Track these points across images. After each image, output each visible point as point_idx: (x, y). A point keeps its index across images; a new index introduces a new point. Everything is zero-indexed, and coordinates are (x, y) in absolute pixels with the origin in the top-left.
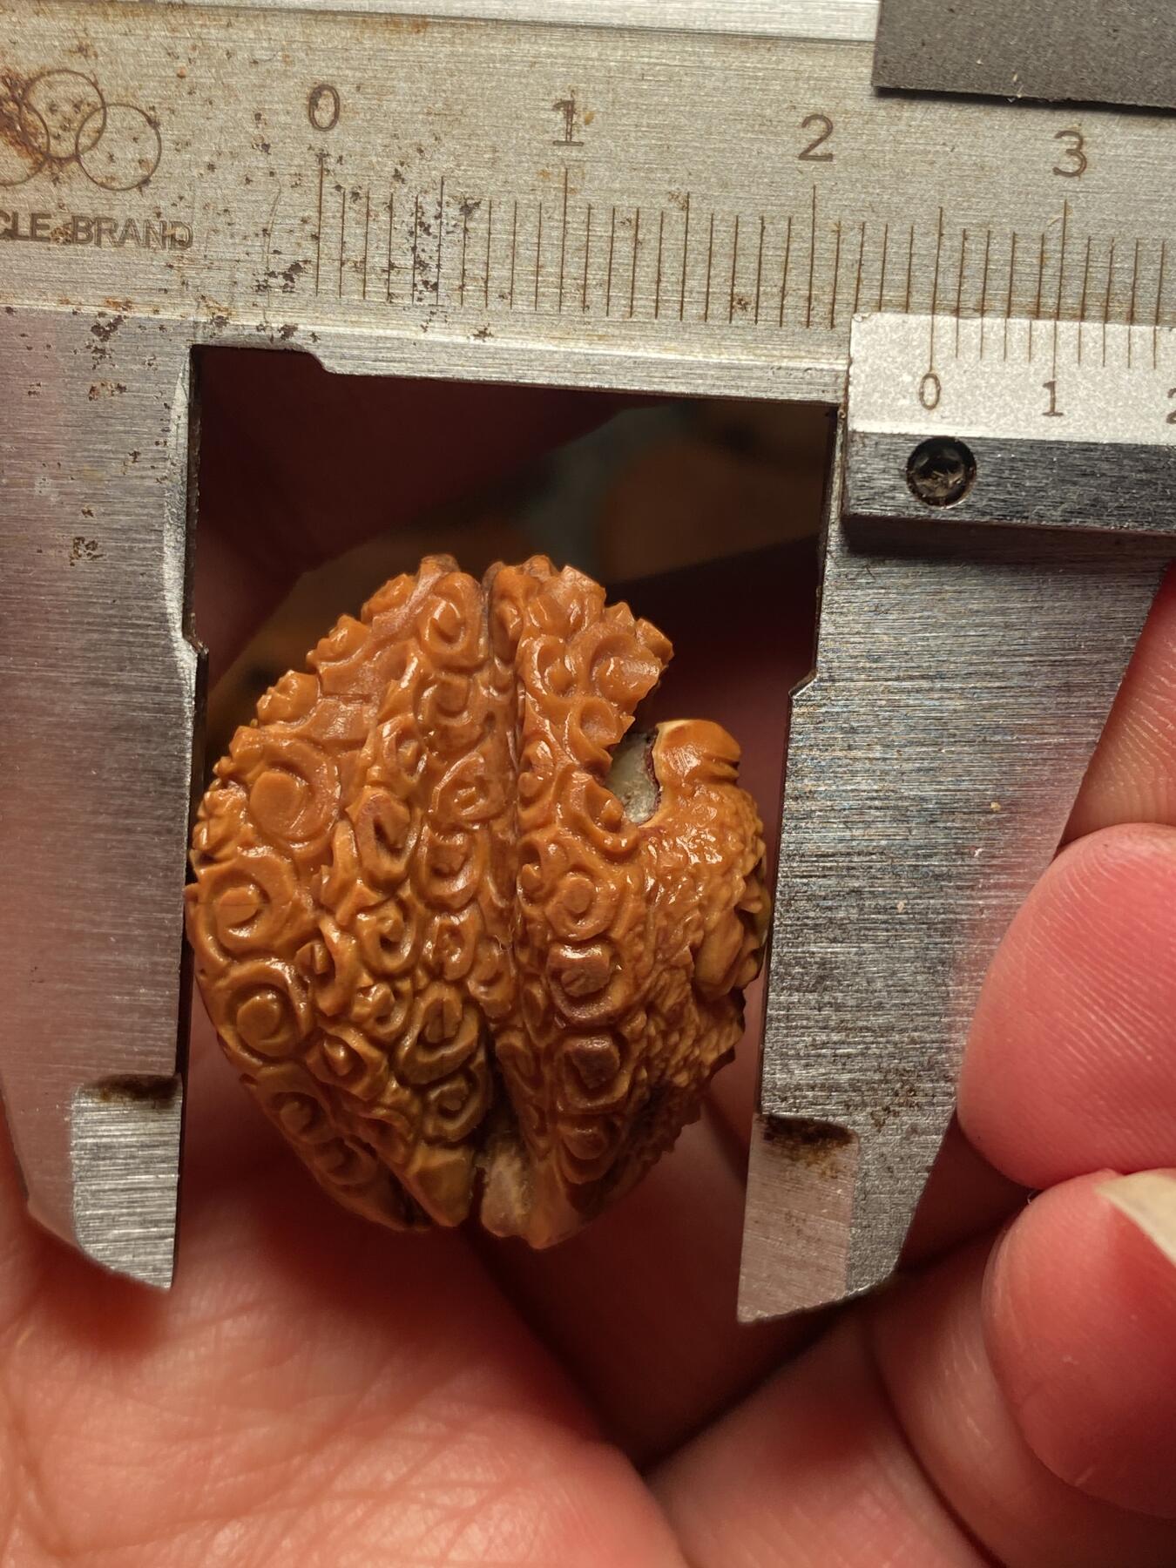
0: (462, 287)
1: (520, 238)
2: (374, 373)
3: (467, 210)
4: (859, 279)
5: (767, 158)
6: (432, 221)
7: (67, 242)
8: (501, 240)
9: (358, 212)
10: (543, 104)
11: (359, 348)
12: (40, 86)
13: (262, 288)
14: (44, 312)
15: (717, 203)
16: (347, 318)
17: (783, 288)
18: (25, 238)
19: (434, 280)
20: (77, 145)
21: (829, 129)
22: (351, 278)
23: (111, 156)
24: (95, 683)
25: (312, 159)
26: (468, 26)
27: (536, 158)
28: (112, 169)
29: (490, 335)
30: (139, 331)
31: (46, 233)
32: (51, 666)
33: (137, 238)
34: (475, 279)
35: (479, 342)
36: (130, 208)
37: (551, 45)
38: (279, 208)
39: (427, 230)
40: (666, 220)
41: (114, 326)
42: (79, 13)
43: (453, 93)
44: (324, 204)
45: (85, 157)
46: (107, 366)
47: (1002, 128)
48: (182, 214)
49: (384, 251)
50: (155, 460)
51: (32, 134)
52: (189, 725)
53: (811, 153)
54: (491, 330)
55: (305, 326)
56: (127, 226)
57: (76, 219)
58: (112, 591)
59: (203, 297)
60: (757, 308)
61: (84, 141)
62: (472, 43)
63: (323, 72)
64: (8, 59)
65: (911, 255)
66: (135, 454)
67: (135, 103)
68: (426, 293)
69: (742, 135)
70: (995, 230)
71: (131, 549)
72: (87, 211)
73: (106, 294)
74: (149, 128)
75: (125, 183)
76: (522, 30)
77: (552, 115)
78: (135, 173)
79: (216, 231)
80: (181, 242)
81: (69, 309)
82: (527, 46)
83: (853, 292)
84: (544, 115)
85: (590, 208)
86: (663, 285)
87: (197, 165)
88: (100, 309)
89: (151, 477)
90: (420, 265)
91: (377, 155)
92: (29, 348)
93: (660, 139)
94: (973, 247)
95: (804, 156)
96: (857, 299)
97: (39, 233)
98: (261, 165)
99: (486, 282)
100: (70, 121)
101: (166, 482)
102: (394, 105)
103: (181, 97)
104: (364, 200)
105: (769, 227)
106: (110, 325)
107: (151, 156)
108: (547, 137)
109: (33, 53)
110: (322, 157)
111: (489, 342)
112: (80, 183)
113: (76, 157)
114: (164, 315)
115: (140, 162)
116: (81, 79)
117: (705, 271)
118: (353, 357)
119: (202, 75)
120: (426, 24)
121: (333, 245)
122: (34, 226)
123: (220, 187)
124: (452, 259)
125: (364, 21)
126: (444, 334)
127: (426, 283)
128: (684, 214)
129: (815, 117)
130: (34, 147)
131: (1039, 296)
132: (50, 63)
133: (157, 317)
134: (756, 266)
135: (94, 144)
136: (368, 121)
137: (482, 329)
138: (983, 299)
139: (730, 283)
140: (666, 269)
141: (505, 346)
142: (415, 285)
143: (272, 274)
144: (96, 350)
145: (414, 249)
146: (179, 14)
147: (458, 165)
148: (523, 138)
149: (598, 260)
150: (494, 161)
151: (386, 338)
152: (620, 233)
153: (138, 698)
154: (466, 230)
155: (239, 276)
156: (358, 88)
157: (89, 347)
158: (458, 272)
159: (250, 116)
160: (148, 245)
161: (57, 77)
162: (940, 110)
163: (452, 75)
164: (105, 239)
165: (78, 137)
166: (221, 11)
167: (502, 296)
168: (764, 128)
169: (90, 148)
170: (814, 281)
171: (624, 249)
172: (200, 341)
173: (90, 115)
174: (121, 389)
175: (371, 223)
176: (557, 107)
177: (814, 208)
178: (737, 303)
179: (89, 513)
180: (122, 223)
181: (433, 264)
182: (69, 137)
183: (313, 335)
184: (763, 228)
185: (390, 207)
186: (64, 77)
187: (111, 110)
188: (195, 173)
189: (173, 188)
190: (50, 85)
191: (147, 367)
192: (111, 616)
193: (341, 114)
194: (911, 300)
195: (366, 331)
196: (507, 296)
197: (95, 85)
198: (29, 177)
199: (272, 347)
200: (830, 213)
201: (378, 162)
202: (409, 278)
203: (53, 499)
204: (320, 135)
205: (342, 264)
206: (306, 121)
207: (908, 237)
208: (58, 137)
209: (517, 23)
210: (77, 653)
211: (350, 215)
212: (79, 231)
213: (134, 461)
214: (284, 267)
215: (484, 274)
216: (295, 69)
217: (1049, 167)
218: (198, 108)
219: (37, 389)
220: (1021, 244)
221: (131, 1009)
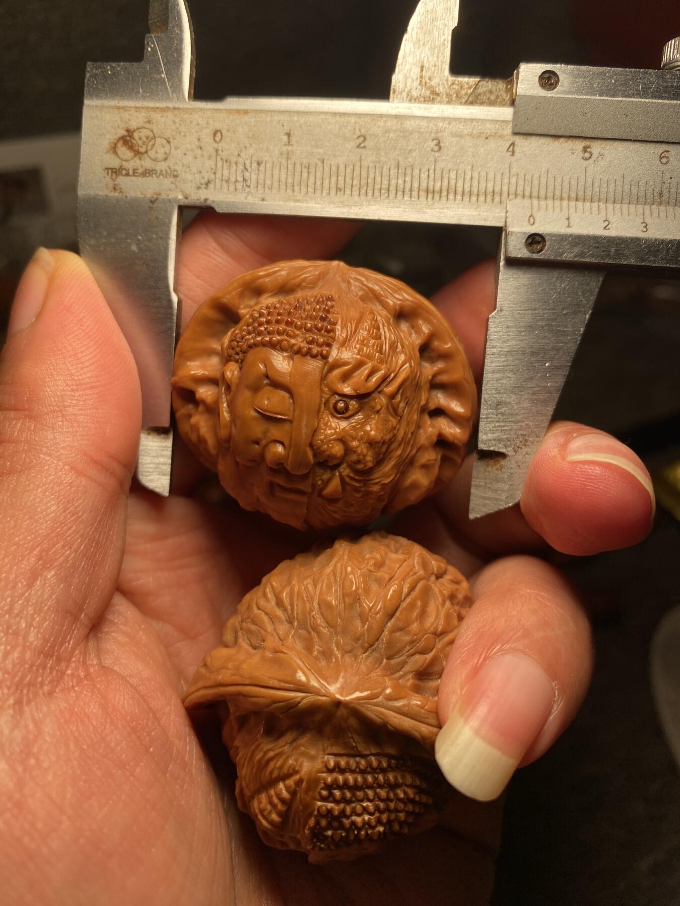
1: (274, 172)
3: (259, 164)
4: (374, 183)
5: (347, 148)
6: (249, 168)
7: (143, 177)
8: (269, 172)
9: (227, 166)
10: (281, 134)
12: (137, 131)
13: (199, 188)
14: (136, 197)
15: (332, 161)
17: (352, 186)
18: (131, 176)
19: (248, 184)
20: (147, 149)
21: (365, 139)
22: (225, 184)
23: (157, 152)
25: (214, 151)
26: (260, 113)
27: (279, 149)
28: (157, 155)
29: (265, 200)
30: (163, 202)
31: (137, 174)
33: (162, 175)
34: (261, 184)
35: (262, 202)
36: (161, 166)
38: (204, 165)
39: (247, 170)
40: (317, 166)
42: (148, 110)
43: (255, 131)
44: (217, 164)
45: (149, 153)
46: (154, 212)
48: (176, 167)
49: (235, 177)
51: (134, 146)
53: (360, 146)
54: (266, 198)
55: (211, 198)
56: (161, 172)
57: (146, 170)
59: (182, 192)
60: (344, 191)
61: (149, 148)
62: (260, 117)
63: (218, 126)
64: (127, 124)
65: (389, 176)
67: (163, 136)
68: (247, 188)
69: (339, 141)
70: (414, 167)
72: (149, 168)
73: (154, 191)
74: (168, 145)
75: (161, 159)
77: (284, 137)
78: (163, 156)
79: (186, 172)
80: (176, 176)
81: (143, 196)
83: (372, 188)
84: (282, 137)
85: (295, 163)
86: (316, 184)
87: (181, 154)
88: (152, 196)
90: (245, 180)
91: (233, 149)
94: (408, 173)
95: (358, 147)
97: (135, 174)
98: (199, 153)
99: (264, 185)
100: (145, 142)
102: (238, 135)
103: (177, 134)
104: (229, 162)
105: (347, 168)
106: (156, 200)
107: (168, 152)
108: (282, 143)
109: (135, 124)
110: (217, 151)
111: (265, 202)
112: (147, 159)
114: (171, 197)
115: (165, 153)
116: (148, 130)
117: (329, 181)
118: (225, 208)
119: (183, 128)
120: (247, 111)
121: (219, 175)
122: (134, 172)
123: (187, 160)
124: (254, 178)
125: (230, 112)
126: (252, 201)
128: (322, 164)
129: (360, 136)
130: (134, 150)
132: (140, 125)
133: (168, 197)
134: (343, 179)
136: (231, 140)
137: (263, 198)
139: (336, 184)
140: (317, 180)
141: (270, 203)
142: (243, 186)
143: (202, 184)
144: (152, 208)
146: (176, 110)
147: (257, 152)
149: (297, 178)
150: (267, 150)
152: (304, 170)
155: (192, 185)
156: (228, 131)
157: (149, 207)
158: (256, 182)
159: (196, 139)
160: (166, 177)
161: (141, 130)
163: (255, 127)
164: (154, 175)
165: (147, 147)
166: (188, 109)
167: (269, 189)
168: (345, 139)
169: (150, 150)
170: (362, 184)
171: (305, 175)
172: (180, 204)
173: (151, 140)
174: (157, 218)
175: (231, 170)
176: (285, 134)
177: (361, 162)
178: (338, 189)
179: (147, 255)
180: (159, 172)
181: (249, 180)
182: (144, 147)
183: (214, 202)
185: (237, 164)
186: (144, 130)
187: (157, 139)
188: (180, 156)
189: (174, 160)
190: (140, 132)
191: (165, 212)
193: (223, 138)
196: (271, 188)
197: (152, 132)
198: (133, 159)
199: (201, 205)
200: (365, 164)
201: (233, 151)
202: (242, 184)
203: (137, 251)
204: (216, 144)
205: (222, 180)
206: (212, 140)
207: (389, 170)
208: (141, 147)
209: (274, 111)
211: (225, 167)
212: (147, 173)
214: (205, 182)
215: (264, 183)
216: (210, 126)
217: (430, 149)
218: (182, 138)
220: (422, 173)
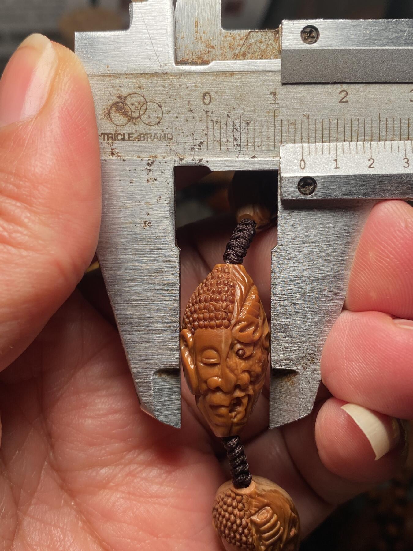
0: (247, 145)
1: (263, 130)
2: (224, 170)
3: (248, 124)
4: (358, 134)
5: (330, 103)
6: (238, 127)
7: (138, 141)
8: (257, 131)
9: (218, 127)
10: (267, 93)
11: (220, 164)
12: (129, 98)
13: (193, 149)
14: (133, 160)
15: (317, 116)
16: (216, 156)
17: (337, 138)
18: (127, 140)
19: (239, 144)
20: (139, 114)
21: (347, 94)
22: (217, 145)
23: (149, 117)
24: (152, 260)
25: (204, 113)
26: (245, 73)
27: (266, 108)
28: (150, 120)
29: (256, 157)
30: (159, 164)
31: (132, 139)
32: (140, 256)
33: (158, 138)
34: (251, 142)
35: (253, 159)
36: (156, 130)
37: (268, 77)
38: (195, 127)
39: (237, 130)
40: (303, 122)
41: (152, 163)
42: (138, 77)
43: (242, 92)
44: (208, 125)
45: (142, 117)
46: (151, 174)
47: (395, 90)
48: (169, 131)
49: (226, 137)
50: (165, 198)
51: (127, 112)
52: (178, 270)
53: (342, 101)
54: (256, 156)
55: (205, 159)
56: (155, 135)
57: (140, 134)
58: (156, 235)
59: (176, 153)
61: (141, 113)
62: (246, 78)
63: (206, 89)
64: (119, 91)
65: (372, 127)
66: (160, 197)
67: (155, 101)
68: (238, 147)
69: (323, 97)
70: (395, 118)
71: (160, 223)
72: (144, 132)
73: (150, 154)
74: (159, 108)
75: (154, 123)
76: (260, 73)
77: (270, 96)
78: (156, 120)
79: (179, 135)
80: (170, 138)
81: (140, 159)
82: (262, 78)
83: (357, 138)
84: (268, 96)
85: (282, 120)
86: (303, 140)
87: (173, 117)
88: (148, 158)
89: (164, 203)
90: (235, 140)
91: (222, 111)
92: (130, 170)
93: (300, 100)
94: (389, 123)
95: (340, 102)
96: (358, 140)
97: (131, 139)
98: (190, 116)
99: (254, 143)
100: (137, 107)
101: (168, 204)
102: (226, 96)
103: (167, 99)
104: (219, 123)
105: (332, 122)
106: (151, 162)
107: (160, 115)
108: (269, 102)
109: (126, 89)
110: (207, 112)
111: (256, 159)
112: (141, 124)
113: (140, 117)
114: (166, 159)
115: (157, 117)
116: (139, 96)
117: (315, 135)
118: (218, 166)
119: (172, 92)
120: (234, 74)
121: (211, 136)
122: (129, 137)
123: (179, 123)
124: (244, 137)
125: (217, 74)
126: (243, 158)
127: (237, 144)
128: (308, 120)
129: (343, 91)
130: (128, 115)
131: (409, 135)
132: (131, 92)
133: (165, 159)
135: (144, 113)
136: (219, 101)
137: (253, 156)
138: (393, 137)
139: (322, 138)
140: (304, 135)
141: (260, 160)
142: (234, 145)
143: (195, 145)
144: (148, 170)
145: (234, 135)
146: (165, 76)
147: (245, 112)
148: (262, 103)
149: (285, 134)
150: (254, 110)
151: (227, 160)
152: (290, 127)
153: (163, 264)
154: (248, 129)
155: (186, 146)
156: (216, 93)
157: (146, 169)
158: (246, 141)
159: (186, 102)
160: (161, 140)
161: (133, 95)
162: (377, 86)
163: (242, 87)
164: (149, 139)
165: (140, 112)
166: (177, 74)
167: (259, 146)
168: (329, 95)
169: (143, 114)
171: (292, 131)
172: (176, 165)
173: (143, 105)
174: (155, 180)
175: (222, 130)
176: (271, 94)
177: (344, 115)
179: (148, 214)
180: (153, 134)
182: (137, 112)
183: (207, 162)
184: (330, 122)
185: (226, 125)
186: (135, 95)
187: (148, 104)
188: (172, 119)
189: (166, 124)
190: (131, 98)
191: (162, 173)
192: (155, 242)
193: (212, 100)
194: (373, 139)
195: (222, 159)
196: (260, 146)
197: (143, 97)
198: (127, 123)
199: (196, 165)
200: (348, 116)
201: (222, 113)
202: (233, 143)
203: (138, 212)
204: (206, 106)
205: (214, 141)
206: (202, 103)
207: (371, 122)
208: (134, 112)
209: (259, 71)
210: (147, 252)
211: (216, 128)
212: (141, 138)
213: (160, 199)
214: (198, 143)
215: (253, 141)
216: (198, 89)
217: (409, 100)
218: (172, 101)
219: (133, 181)
220: (403, 121)
221: (167, 349)
